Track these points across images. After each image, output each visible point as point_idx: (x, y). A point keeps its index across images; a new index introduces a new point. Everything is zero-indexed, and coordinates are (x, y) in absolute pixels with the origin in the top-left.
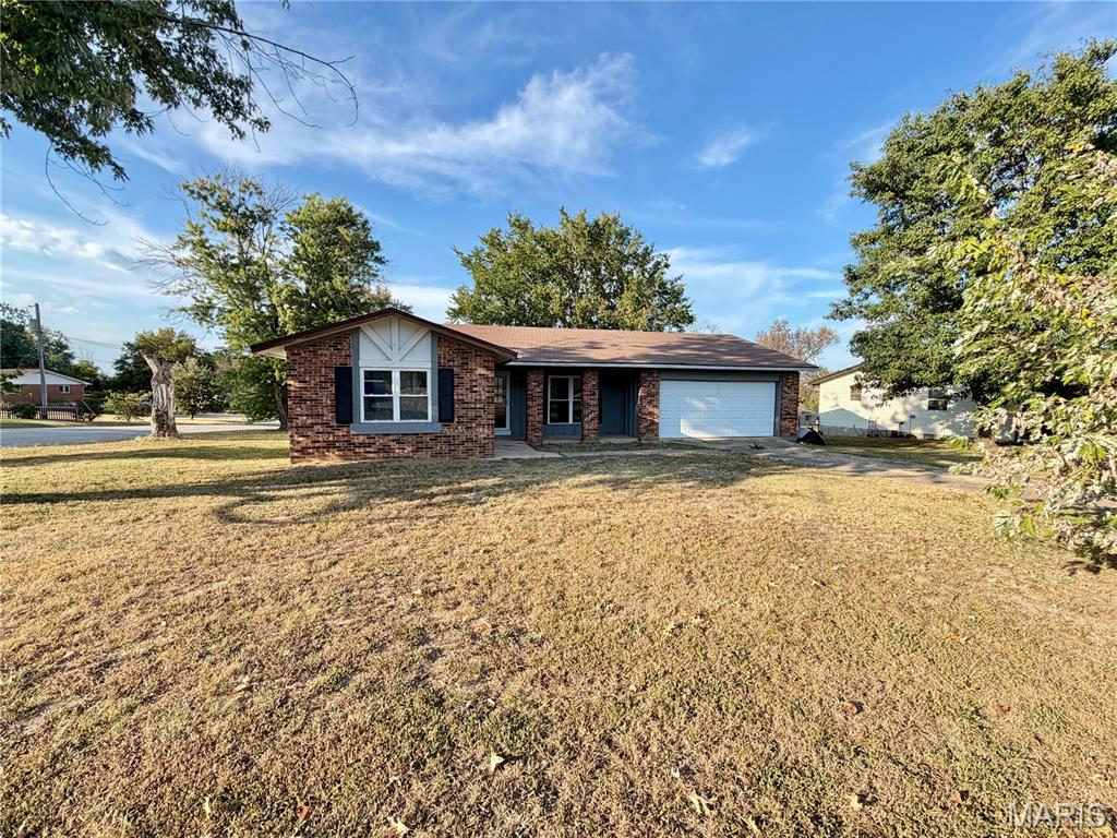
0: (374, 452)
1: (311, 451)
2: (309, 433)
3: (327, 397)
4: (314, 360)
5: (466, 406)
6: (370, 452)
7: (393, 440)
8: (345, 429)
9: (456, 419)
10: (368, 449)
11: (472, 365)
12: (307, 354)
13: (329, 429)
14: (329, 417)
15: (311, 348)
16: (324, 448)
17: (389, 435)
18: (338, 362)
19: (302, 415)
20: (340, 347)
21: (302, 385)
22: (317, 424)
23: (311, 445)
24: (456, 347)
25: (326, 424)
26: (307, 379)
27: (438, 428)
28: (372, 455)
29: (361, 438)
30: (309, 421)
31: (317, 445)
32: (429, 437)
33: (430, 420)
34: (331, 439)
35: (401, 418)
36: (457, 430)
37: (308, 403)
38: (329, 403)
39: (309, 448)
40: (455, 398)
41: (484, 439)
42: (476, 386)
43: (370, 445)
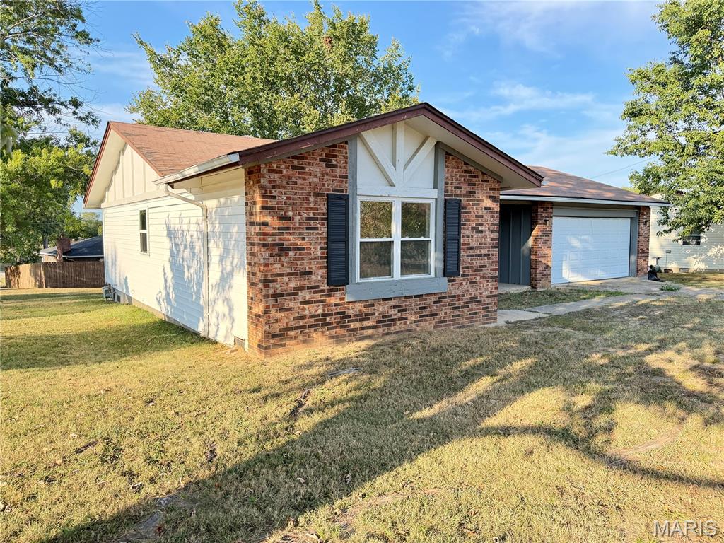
0: (373, 327)
1: (293, 333)
2: (292, 304)
3: (314, 243)
4: (299, 182)
5: (471, 252)
6: (367, 328)
7: (395, 307)
8: (338, 294)
9: (461, 272)
10: (366, 323)
11: (479, 195)
12: (291, 172)
13: (318, 296)
14: (319, 275)
15: (296, 162)
16: (310, 326)
17: (390, 299)
18: (330, 186)
19: (282, 275)
20: (334, 162)
21: (284, 224)
22: (302, 288)
23: (293, 324)
24: (464, 168)
25: (314, 288)
26: (290, 214)
27: (443, 285)
28: (370, 332)
29: (358, 306)
30: (292, 284)
31: (301, 323)
32: (433, 299)
33: (433, 275)
34: (320, 311)
35: (402, 274)
36: (461, 287)
37: (291, 254)
38: (319, 253)
39: (291, 329)
40: (462, 241)
41: (488, 297)
42: (481, 224)
43: (367, 317)
